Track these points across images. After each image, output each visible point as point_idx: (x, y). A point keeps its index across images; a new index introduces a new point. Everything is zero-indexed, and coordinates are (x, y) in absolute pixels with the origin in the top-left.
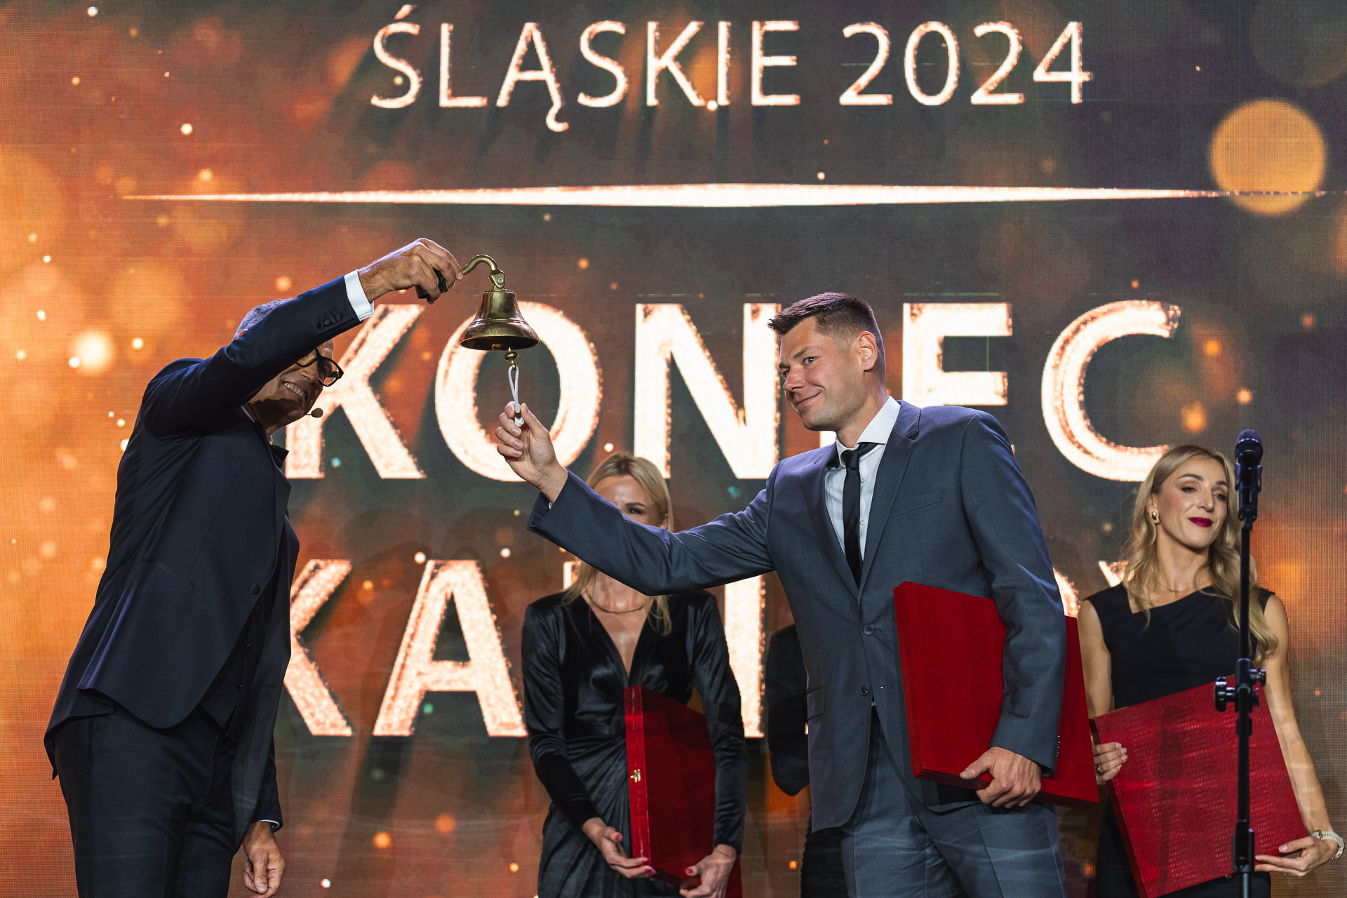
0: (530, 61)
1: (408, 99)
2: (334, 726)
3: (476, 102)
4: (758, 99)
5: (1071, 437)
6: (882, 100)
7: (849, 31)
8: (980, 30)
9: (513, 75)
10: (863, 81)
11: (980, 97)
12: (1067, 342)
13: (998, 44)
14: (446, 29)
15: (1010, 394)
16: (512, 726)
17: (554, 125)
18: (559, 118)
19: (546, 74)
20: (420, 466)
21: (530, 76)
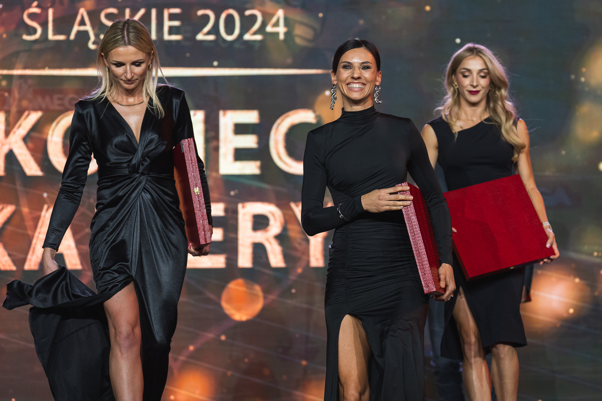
0: (82, 23)
1: (37, 36)
2: (9, 266)
3: (62, 37)
4: (167, 37)
5: (280, 158)
6: (211, 37)
7: (200, 13)
8: (248, 13)
9: (76, 28)
10: (206, 29)
11: (247, 37)
12: (279, 124)
13: (253, 18)
14: (51, 12)
15: (259, 143)
16: (76, 265)
17: (92, 46)
18: (94, 43)
19: (88, 28)
20: (42, 170)
21: (82, 28)
